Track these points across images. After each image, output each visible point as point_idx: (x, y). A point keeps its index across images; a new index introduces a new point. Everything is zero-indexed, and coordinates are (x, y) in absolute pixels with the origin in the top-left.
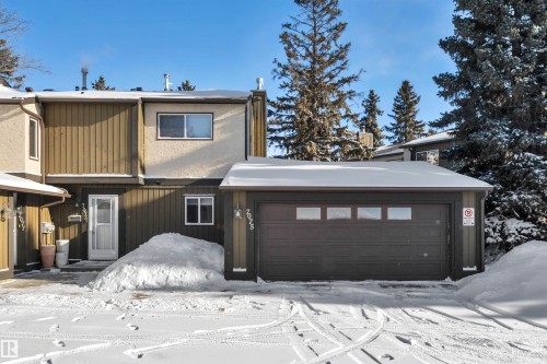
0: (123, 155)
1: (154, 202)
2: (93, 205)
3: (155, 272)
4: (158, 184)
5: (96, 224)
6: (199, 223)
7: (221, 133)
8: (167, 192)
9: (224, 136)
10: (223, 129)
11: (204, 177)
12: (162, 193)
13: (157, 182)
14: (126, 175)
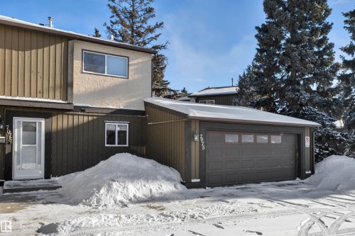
0: (58, 82)
1: (78, 126)
2: (19, 127)
3: (138, 186)
4: (83, 111)
5: (22, 145)
6: (116, 145)
7: (135, 74)
8: (90, 118)
9: (136, 76)
10: (136, 71)
11: (122, 108)
12: (86, 119)
13: (82, 109)
14: (61, 101)
